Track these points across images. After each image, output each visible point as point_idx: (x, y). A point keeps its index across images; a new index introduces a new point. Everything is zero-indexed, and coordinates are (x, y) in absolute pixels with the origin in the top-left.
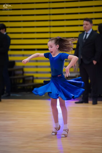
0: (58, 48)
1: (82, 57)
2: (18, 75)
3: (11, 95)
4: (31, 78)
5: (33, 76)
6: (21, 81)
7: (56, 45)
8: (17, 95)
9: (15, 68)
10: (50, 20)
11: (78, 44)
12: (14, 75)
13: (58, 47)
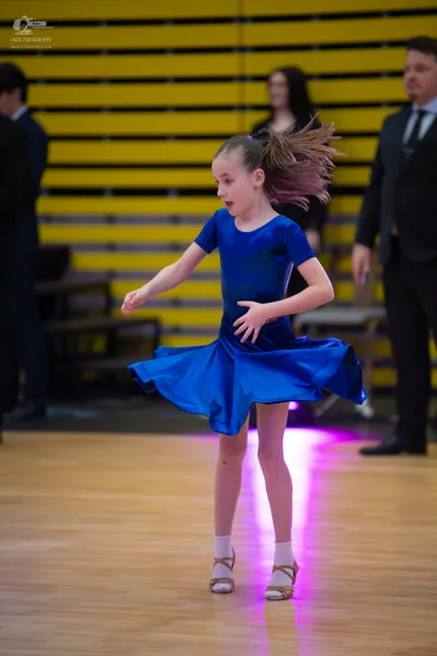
0: (260, 183)
1: (395, 231)
2: (82, 314)
3: (51, 411)
4: (149, 330)
5: (155, 322)
6: (100, 345)
7: (251, 170)
8: (80, 414)
9: (67, 281)
10: (242, 49)
11: (377, 166)
12: (66, 313)
13: (258, 178)
